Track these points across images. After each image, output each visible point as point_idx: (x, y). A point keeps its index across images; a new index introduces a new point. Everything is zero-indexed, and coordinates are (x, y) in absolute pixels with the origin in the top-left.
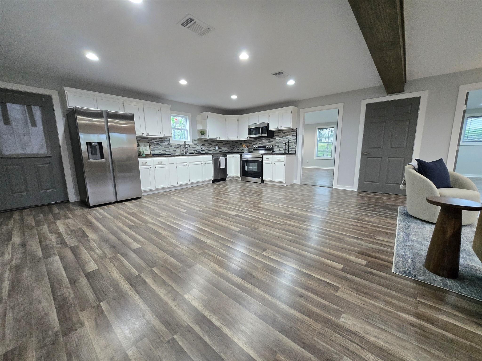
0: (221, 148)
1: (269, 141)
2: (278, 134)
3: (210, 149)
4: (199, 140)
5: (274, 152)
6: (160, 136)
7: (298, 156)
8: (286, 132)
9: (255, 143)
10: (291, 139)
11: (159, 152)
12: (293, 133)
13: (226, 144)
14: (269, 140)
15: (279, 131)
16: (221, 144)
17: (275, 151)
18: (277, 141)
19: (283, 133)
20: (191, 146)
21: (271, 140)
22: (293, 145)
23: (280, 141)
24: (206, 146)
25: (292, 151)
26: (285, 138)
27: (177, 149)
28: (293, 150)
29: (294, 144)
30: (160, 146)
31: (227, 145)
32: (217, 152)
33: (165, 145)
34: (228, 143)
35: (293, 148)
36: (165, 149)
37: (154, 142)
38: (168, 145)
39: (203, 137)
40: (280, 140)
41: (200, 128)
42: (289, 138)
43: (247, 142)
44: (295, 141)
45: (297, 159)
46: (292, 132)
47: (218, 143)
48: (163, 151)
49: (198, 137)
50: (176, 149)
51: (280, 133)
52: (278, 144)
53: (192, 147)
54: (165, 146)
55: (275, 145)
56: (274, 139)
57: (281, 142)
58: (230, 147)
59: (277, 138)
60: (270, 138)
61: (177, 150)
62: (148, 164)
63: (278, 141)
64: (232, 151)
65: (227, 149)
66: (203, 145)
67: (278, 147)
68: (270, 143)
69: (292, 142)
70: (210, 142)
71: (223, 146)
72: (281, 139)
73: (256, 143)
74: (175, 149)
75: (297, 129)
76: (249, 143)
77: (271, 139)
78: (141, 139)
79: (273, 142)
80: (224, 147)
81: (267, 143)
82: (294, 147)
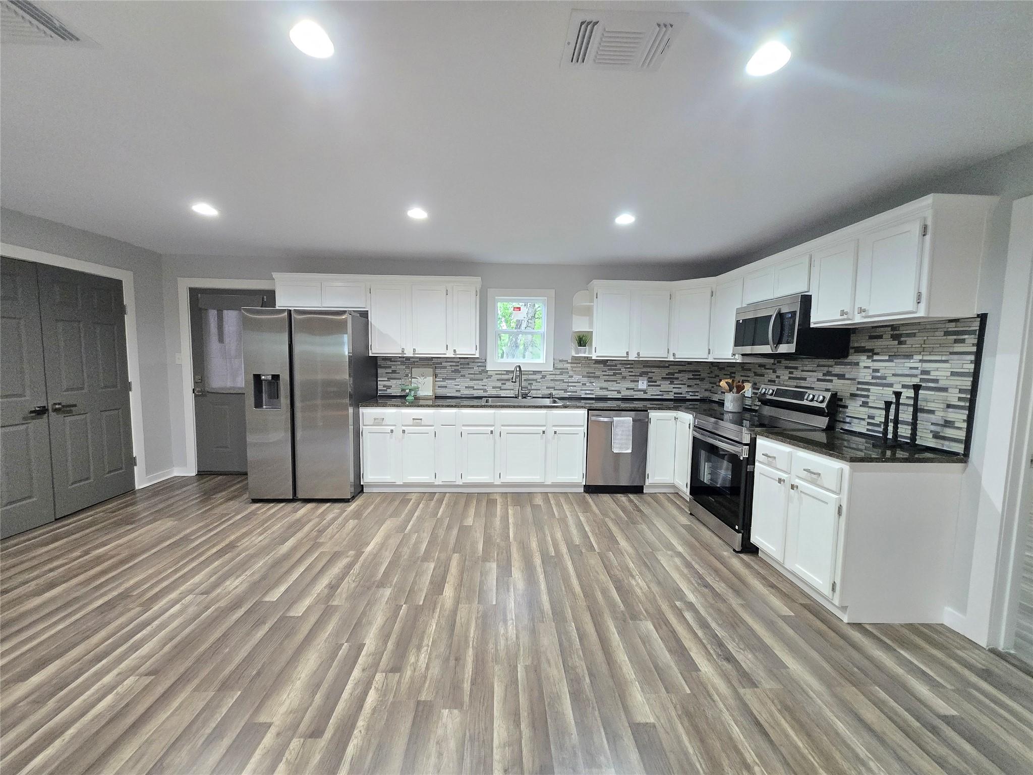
0: (658, 383)
1: (828, 373)
2: (868, 345)
3: (613, 386)
4: (576, 360)
5: (847, 427)
6: (445, 354)
7: (980, 477)
8: (914, 335)
9: (773, 376)
10: (941, 371)
11: (457, 391)
12: (956, 341)
13: (680, 372)
14: (826, 369)
15: (874, 331)
16: (658, 373)
17: (848, 420)
18: (865, 375)
19: (894, 337)
20: (549, 377)
21: (837, 370)
22: (949, 406)
23: (878, 378)
24: (598, 377)
25: (944, 438)
26: (903, 366)
27: (505, 384)
28: (949, 432)
29: (960, 399)
30: (462, 376)
31: (685, 377)
32: (641, 395)
33: (474, 374)
34: (692, 368)
35: (948, 424)
36: (471, 383)
37: (445, 367)
38: (480, 373)
39: (583, 353)
40: (876, 371)
41: (580, 325)
42: (927, 366)
43: (750, 370)
44: (967, 383)
45: (975, 489)
46: (947, 333)
47: (645, 370)
48: (466, 387)
49: (574, 351)
50: (503, 384)
51: (880, 337)
52: (868, 390)
53: (552, 380)
54: (473, 376)
55: (853, 395)
56: (850, 364)
57: (880, 381)
58: (698, 382)
59: (864, 360)
60: (831, 362)
61: (504, 387)
62: (387, 421)
63: (868, 379)
64: (707, 394)
65: (684, 389)
66: (591, 376)
67: (865, 404)
68: (831, 381)
69: (945, 390)
70: (616, 366)
71: (670, 378)
72: (886, 367)
73: (778, 377)
74: (499, 384)
75: (983, 318)
76: (756, 374)
77: (836, 364)
78: (417, 362)
79: (841, 377)
80: (672, 383)
81: (819, 380)
82: (960, 417)
